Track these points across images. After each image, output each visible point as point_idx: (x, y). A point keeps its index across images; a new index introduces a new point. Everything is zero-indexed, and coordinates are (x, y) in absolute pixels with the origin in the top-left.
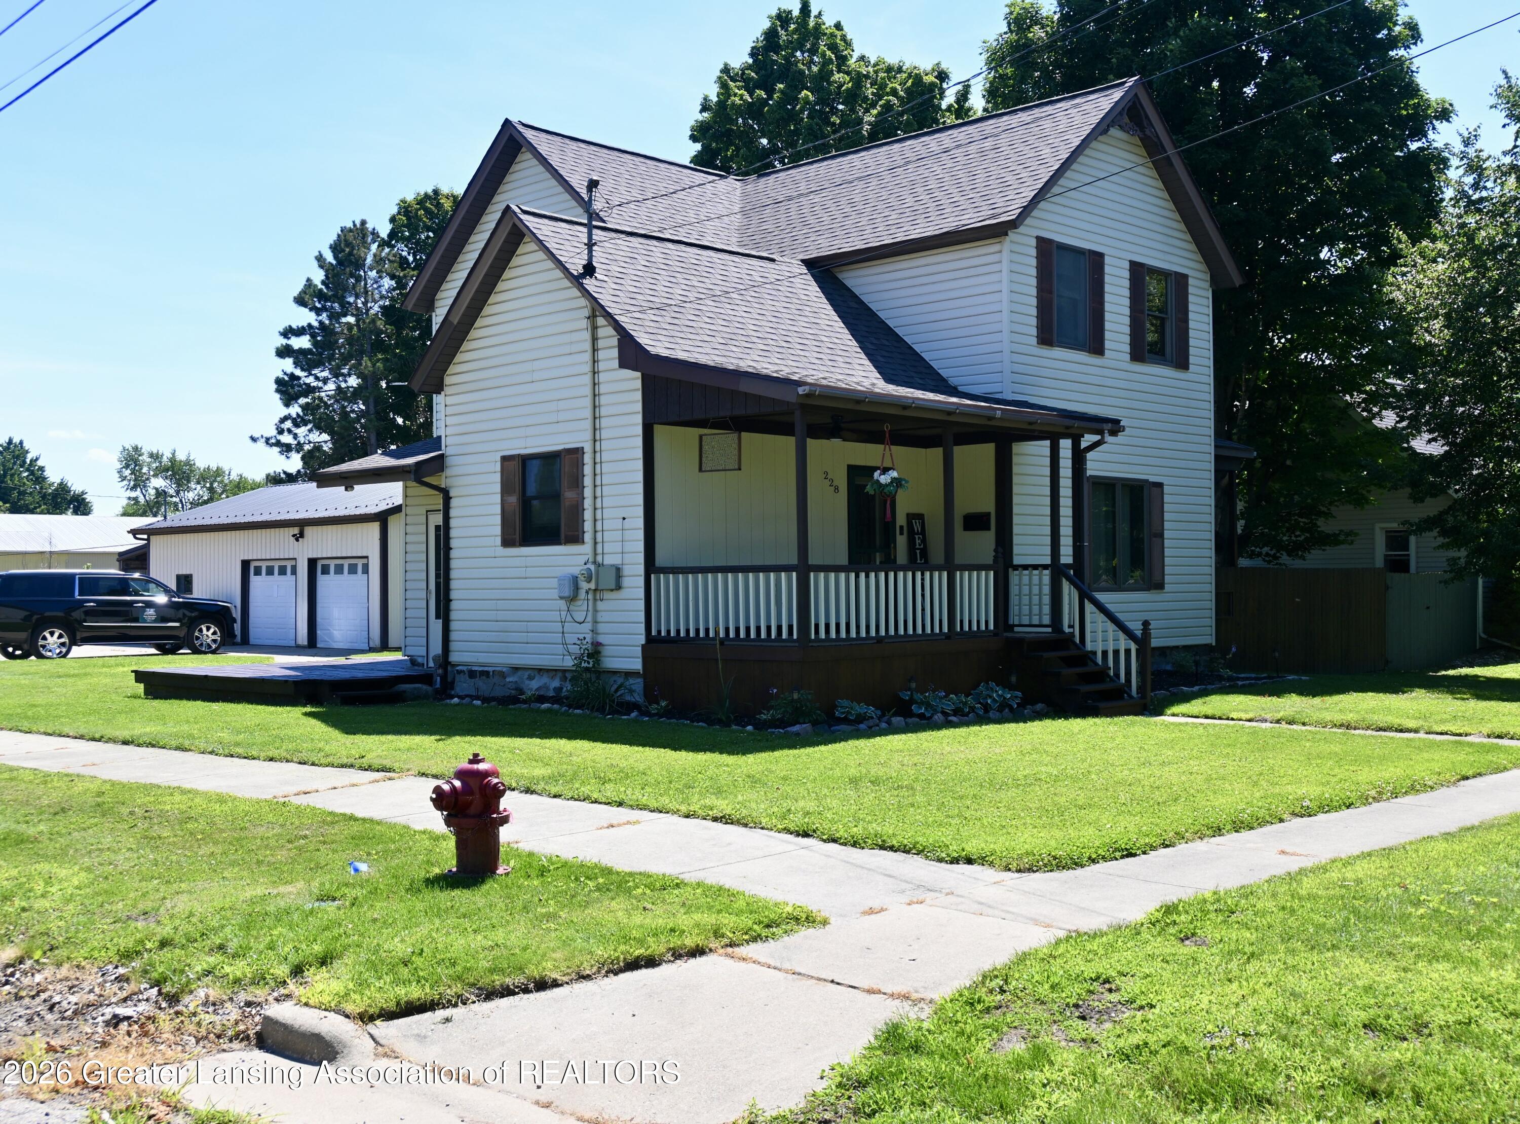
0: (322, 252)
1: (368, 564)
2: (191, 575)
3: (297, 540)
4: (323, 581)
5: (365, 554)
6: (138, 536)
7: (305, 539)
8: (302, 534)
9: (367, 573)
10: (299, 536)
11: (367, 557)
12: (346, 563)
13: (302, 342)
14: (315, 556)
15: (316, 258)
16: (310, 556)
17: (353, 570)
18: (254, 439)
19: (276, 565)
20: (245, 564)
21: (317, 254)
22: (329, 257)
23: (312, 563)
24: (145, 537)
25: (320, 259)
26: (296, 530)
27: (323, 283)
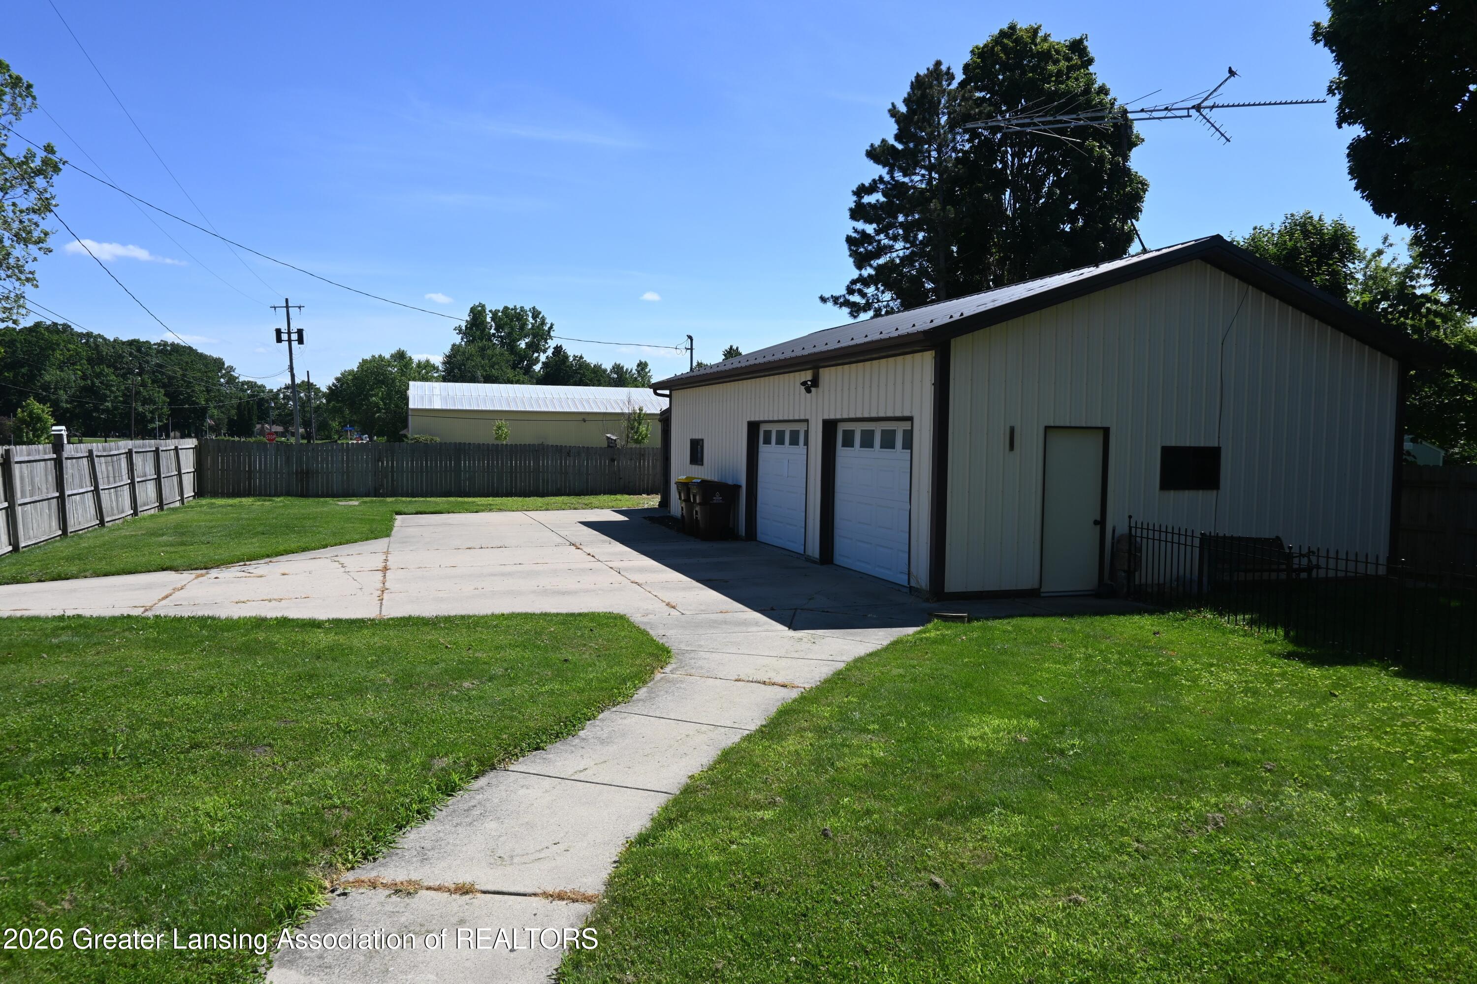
0: (896, 103)
1: (912, 431)
2: (702, 440)
3: (808, 390)
4: (845, 457)
5: (907, 414)
6: (659, 392)
7: (820, 389)
8: (815, 382)
9: (911, 448)
10: (811, 385)
11: (910, 419)
12: (878, 429)
13: (876, 198)
14: (832, 417)
15: (889, 111)
16: (826, 417)
17: (888, 442)
18: (823, 300)
19: (787, 429)
20: (753, 427)
21: (890, 107)
22: (903, 109)
23: (830, 426)
24: (667, 392)
25: (893, 112)
26: (807, 376)
27: (898, 138)
